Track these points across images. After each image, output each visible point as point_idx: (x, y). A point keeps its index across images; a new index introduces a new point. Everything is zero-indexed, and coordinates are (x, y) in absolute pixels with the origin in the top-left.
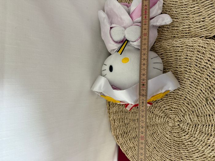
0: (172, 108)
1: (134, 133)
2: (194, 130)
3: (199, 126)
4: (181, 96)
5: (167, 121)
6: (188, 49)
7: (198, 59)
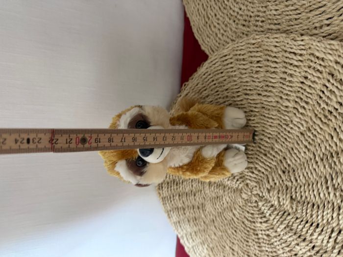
0: (256, 168)
1: (188, 187)
2: (279, 220)
3: (289, 218)
4: (276, 152)
5: (240, 187)
6: (312, 64)
7: (325, 92)
